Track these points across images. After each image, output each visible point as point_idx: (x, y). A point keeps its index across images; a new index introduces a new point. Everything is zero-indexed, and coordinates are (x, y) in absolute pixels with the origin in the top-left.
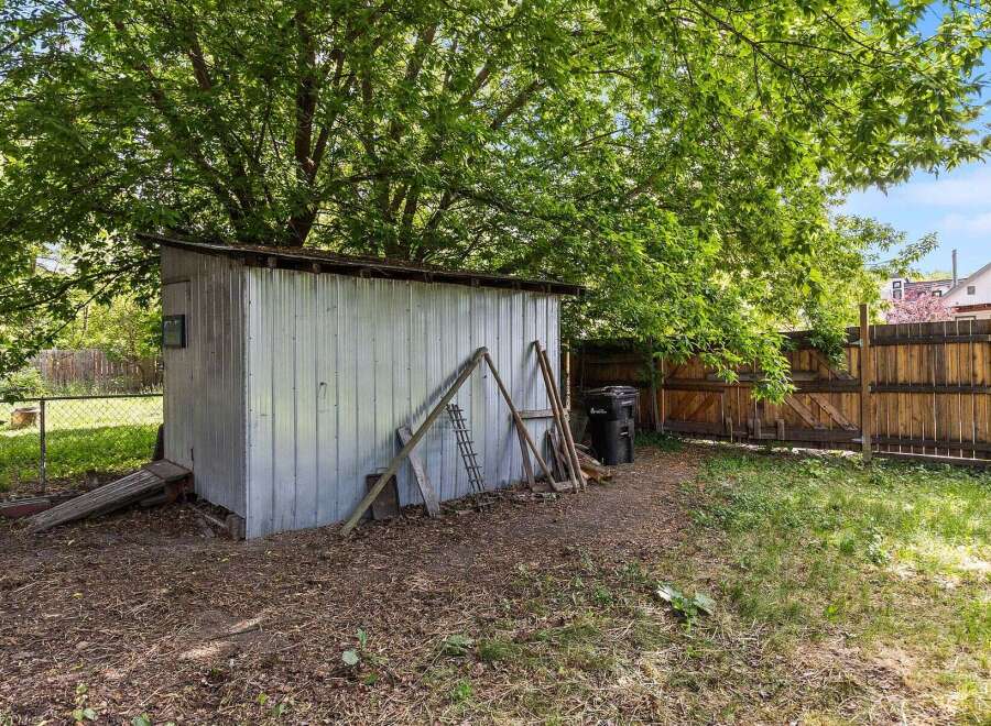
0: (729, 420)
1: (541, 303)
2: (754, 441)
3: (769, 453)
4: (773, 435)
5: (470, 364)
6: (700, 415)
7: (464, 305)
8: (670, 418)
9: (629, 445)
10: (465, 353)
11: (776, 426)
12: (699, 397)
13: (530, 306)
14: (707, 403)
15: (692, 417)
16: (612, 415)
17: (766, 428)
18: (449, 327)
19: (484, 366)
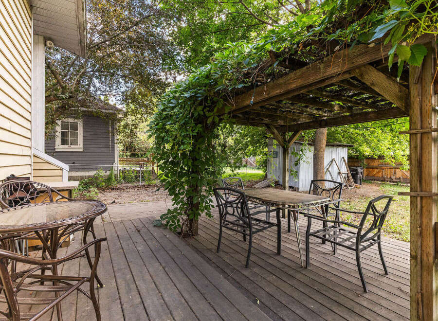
0: (385, 177)
1: (344, 149)
2: (393, 182)
3: (398, 185)
4: (399, 181)
5: (332, 161)
6: (376, 175)
7: (331, 150)
8: (367, 176)
9: (361, 181)
10: (331, 160)
11: (400, 178)
12: (376, 171)
13: (342, 149)
14: (378, 172)
15: (374, 176)
16: (357, 174)
17: (396, 179)
18: (328, 154)
19: (334, 162)
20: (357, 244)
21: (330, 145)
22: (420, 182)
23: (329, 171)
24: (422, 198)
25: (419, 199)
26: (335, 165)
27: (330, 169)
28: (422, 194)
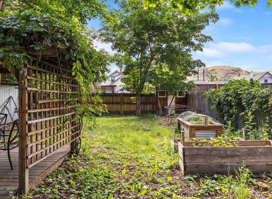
5: (9, 99)
7: (8, 88)
18: (6, 92)
19: (11, 99)
20: (8, 147)
21: (7, 84)
22: (22, 107)
23: (7, 107)
24: (22, 113)
25: (21, 113)
26: (12, 101)
27: (8, 106)
28: (22, 111)
